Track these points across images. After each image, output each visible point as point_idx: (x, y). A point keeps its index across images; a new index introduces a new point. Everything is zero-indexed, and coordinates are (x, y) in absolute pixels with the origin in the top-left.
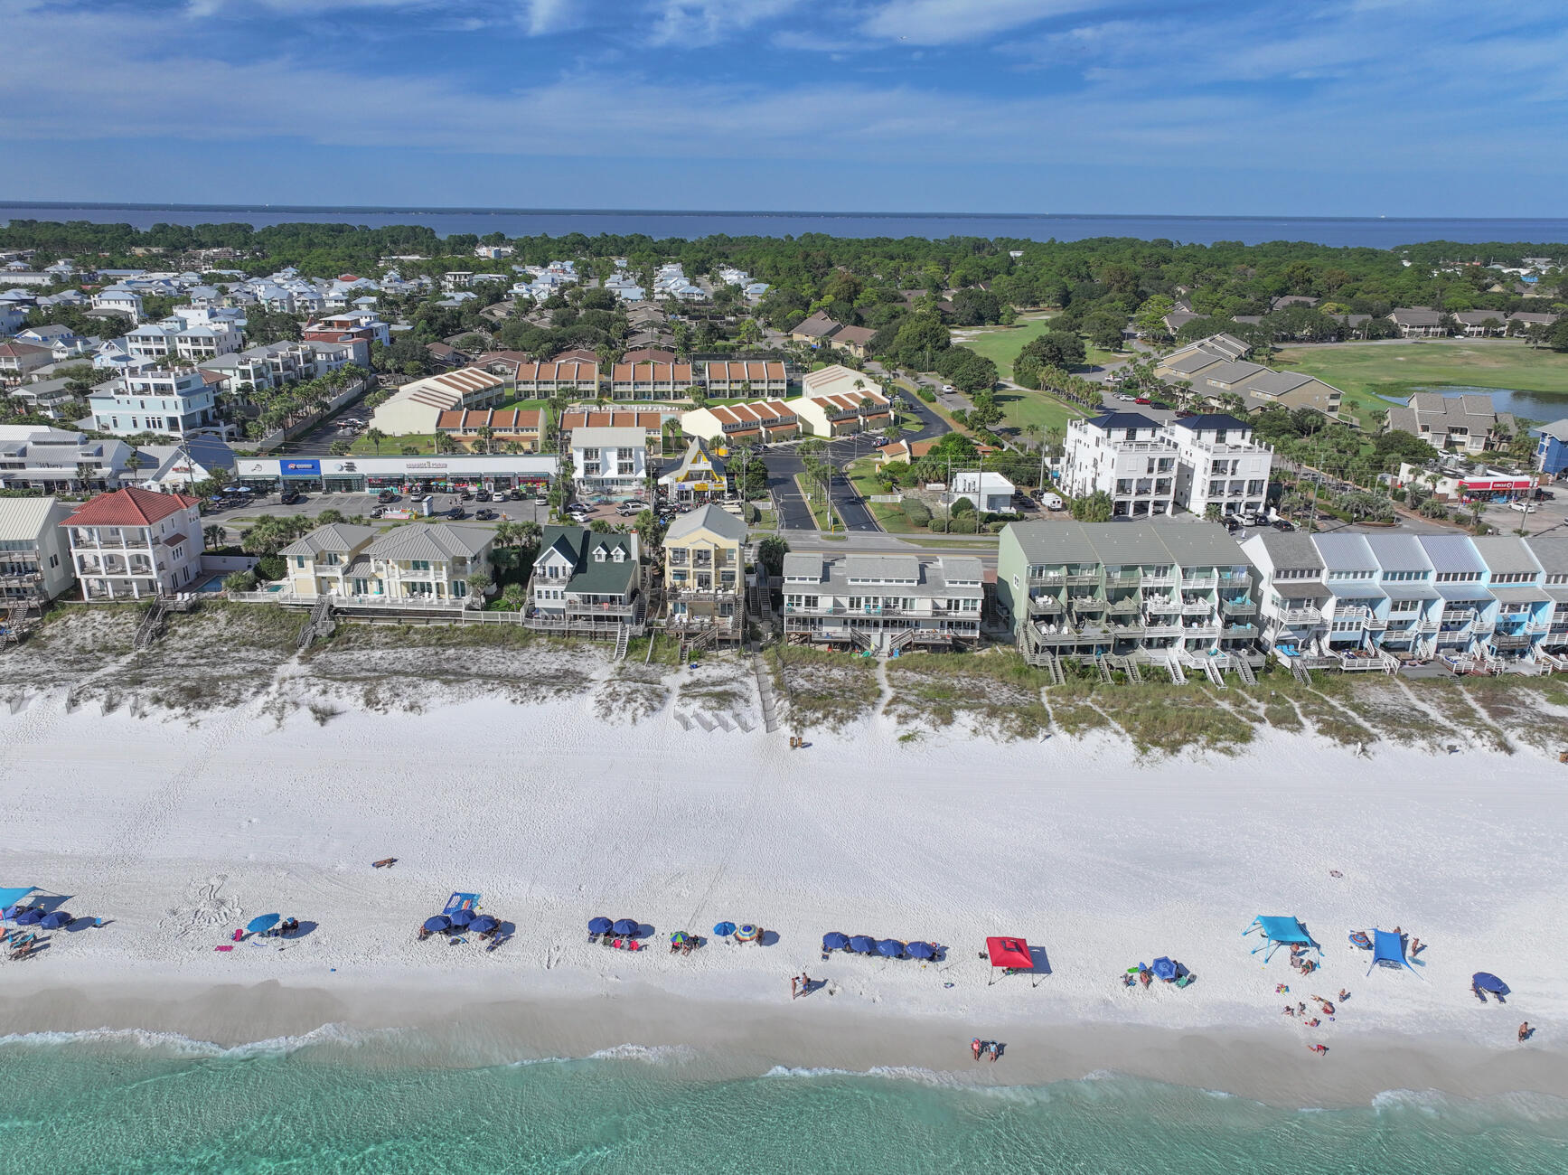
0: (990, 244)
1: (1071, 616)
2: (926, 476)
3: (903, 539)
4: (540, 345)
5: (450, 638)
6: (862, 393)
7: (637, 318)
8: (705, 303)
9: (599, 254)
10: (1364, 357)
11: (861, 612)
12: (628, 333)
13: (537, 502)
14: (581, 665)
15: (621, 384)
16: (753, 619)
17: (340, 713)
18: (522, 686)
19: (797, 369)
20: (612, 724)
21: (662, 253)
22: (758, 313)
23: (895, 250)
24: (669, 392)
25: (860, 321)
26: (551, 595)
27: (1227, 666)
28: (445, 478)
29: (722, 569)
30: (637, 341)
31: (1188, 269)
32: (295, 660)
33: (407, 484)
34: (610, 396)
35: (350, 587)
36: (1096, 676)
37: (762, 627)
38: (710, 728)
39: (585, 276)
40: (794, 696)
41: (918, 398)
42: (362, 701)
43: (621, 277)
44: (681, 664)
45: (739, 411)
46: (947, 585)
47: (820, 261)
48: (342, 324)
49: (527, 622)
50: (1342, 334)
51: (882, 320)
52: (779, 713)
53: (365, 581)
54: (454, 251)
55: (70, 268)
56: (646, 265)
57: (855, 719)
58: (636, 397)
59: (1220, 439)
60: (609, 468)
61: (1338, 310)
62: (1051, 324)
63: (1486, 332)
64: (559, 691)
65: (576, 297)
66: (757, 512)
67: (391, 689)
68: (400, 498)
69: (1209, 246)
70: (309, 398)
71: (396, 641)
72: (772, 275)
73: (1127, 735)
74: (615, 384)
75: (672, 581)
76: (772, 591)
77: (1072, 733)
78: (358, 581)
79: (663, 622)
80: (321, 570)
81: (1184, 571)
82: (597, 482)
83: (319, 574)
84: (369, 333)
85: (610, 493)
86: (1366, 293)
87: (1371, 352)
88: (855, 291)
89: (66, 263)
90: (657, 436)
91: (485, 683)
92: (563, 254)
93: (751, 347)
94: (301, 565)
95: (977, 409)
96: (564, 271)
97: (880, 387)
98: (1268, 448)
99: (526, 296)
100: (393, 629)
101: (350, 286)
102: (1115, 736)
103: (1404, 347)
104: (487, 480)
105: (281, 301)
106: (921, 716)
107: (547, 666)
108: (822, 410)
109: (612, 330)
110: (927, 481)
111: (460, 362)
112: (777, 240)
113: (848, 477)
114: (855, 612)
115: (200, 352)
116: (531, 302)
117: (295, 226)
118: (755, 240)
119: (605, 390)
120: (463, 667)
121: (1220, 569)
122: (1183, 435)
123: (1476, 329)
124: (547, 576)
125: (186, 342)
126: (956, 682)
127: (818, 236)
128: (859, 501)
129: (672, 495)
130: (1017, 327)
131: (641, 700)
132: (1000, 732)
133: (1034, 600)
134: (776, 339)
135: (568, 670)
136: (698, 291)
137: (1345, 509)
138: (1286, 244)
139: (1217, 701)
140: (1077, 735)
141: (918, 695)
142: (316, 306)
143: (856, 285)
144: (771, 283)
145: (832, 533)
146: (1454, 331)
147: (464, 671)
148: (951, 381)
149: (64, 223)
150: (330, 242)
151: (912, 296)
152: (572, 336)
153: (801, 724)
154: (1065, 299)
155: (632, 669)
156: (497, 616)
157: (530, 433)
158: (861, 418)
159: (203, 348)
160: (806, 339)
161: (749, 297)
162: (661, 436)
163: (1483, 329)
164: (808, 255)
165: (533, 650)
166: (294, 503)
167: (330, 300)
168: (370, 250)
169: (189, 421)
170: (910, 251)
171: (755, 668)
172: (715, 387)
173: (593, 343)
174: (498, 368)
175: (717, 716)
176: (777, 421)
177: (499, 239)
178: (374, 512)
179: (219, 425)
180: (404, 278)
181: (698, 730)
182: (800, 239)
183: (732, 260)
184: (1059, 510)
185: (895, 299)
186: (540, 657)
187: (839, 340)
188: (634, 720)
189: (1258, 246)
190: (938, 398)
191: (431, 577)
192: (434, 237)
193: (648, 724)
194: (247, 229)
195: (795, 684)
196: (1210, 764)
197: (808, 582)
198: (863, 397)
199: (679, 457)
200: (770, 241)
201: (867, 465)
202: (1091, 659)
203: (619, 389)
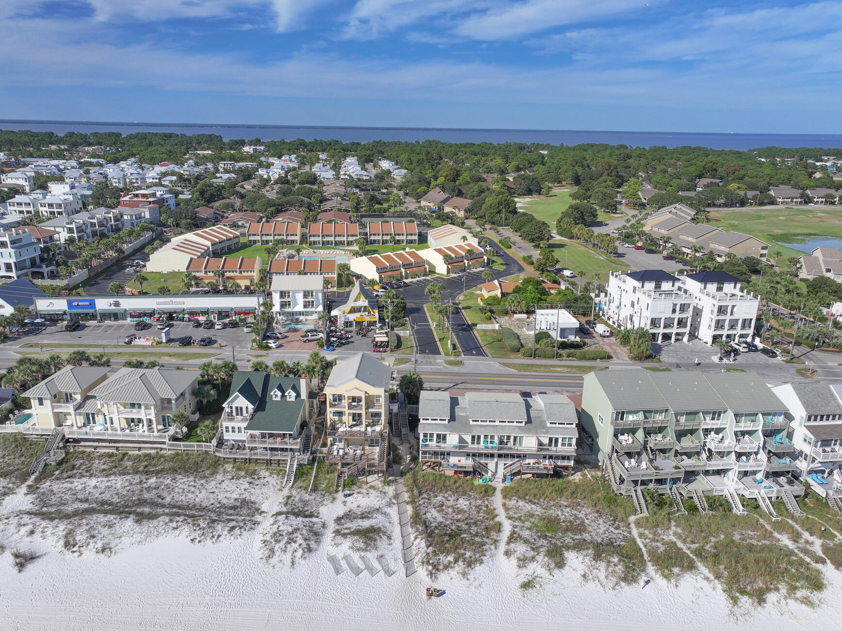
0: (528, 147)
1: (646, 450)
2: (513, 308)
3: (503, 364)
4: (267, 208)
5: (155, 465)
6: (466, 245)
7: (328, 191)
8: (369, 181)
9: (312, 151)
10: (760, 217)
11: (481, 447)
12: (323, 200)
13: (246, 330)
14: (256, 494)
15: (314, 236)
16: (396, 441)
17: (39, 557)
18: (202, 525)
19: (424, 224)
20: (274, 566)
21: (346, 151)
22: (400, 188)
23: (476, 150)
24: (344, 241)
25: (460, 194)
26: (237, 430)
27: (774, 495)
28: (183, 311)
29: (371, 410)
30: (327, 205)
31: (643, 162)
32: (23, 489)
33: (157, 316)
34: (307, 243)
35: (81, 420)
36: (671, 505)
37: (403, 449)
38: (357, 572)
39: (302, 163)
40: (429, 532)
41: (500, 245)
42: (62, 542)
43: (322, 165)
44: (337, 492)
45: (387, 258)
46: (549, 425)
47: (435, 156)
48: (144, 196)
49: (218, 451)
50: (743, 203)
51: (475, 193)
52: (417, 554)
53: (93, 414)
54: (231, 149)
55: (6, 157)
56: (337, 158)
57: (481, 562)
58: (323, 244)
59: (720, 289)
60: (297, 304)
61: (739, 188)
62: (574, 196)
63: (826, 202)
64: (233, 528)
65: (294, 177)
66: (399, 338)
67: (88, 531)
68: (151, 325)
69: (647, 148)
70: (108, 247)
71: (111, 469)
72: (409, 165)
73: (716, 581)
74: (310, 236)
75: (333, 417)
76: (410, 415)
77: (667, 577)
78: (88, 414)
79: (325, 450)
80: (58, 407)
81: (736, 415)
82: (289, 313)
83: (55, 410)
84: (161, 202)
85: (297, 322)
86: (751, 178)
87: (763, 214)
88: (457, 175)
89: (5, 154)
90: (333, 276)
91: (171, 521)
92: (291, 151)
93: (396, 209)
94: (41, 403)
95: (541, 257)
96: (291, 161)
97: (477, 240)
98: (756, 297)
99: (265, 176)
100: (111, 455)
101: (163, 169)
102: (706, 583)
103: (781, 210)
104: (213, 312)
105: (119, 179)
106: (537, 557)
107: (228, 495)
108: (441, 257)
109: (312, 199)
110: (514, 313)
111: (216, 219)
112: (411, 144)
113: (460, 306)
114: (476, 446)
115: (54, 213)
116: (268, 180)
117: (145, 134)
118: (398, 144)
119: (304, 238)
120: (159, 497)
121: (763, 414)
122: (693, 286)
123: (820, 200)
124: (234, 414)
125: (45, 206)
126: (559, 513)
127: (434, 141)
128: (469, 328)
129: (340, 323)
130: (551, 196)
131: (300, 541)
132: (606, 577)
133: (617, 438)
134: (411, 205)
135: (244, 500)
136: (365, 173)
137: (808, 338)
138: (690, 148)
139: (776, 534)
140: (673, 581)
141: (530, 529)
142: (139, 182)
143: (458, 171)
144: (408, 169)
145: (452, 358)
146: (807, 200)
147: (160, 500)
148: (519, 234)
149: (17, 131)
150: (162, 143)
151: (489, 177)
152: (287, 203)
153: (435, 569)
154: (577, 181)
155: (297, 499)
156: (193, 446)
157: (249, 274)
158: (466, 261)
159: (55, 210)
160: (429, 204)
161: (395, 177)
162: (336, 276)
163: (824, 200)
164: (429, 153)
165: (219, 477)
166: (74, 330)
167: (149, 178)
168: (183, 148)
169: (19, 266)
170: (483, 151)
171: (396, 496)
172: (373, 238)
173: (299, 206)
174: (240, 223)
175: (362, 558)
176: (412, 264)
177: (258, 142)
178: (127, 340)
179: (42, 267)
180: (197, 164)
181: (348, 573)
182: (424, 143)
183: (385, 155)
184: (608, 337)
185: (480, 179)
186: (224, 485)
187: (449, 206)
188: (293, 563)
189: (674, 149)
190: (513, 246)
191: (142, 414)
192: (221, 140)
193: (304, 566)
194: (118, 135)
195: (429, 515)
196: (796, 617)
197: (438, 422)
198: (468, 248)
199: (348, 290)
200: (407, 144)
201: (472, 297)
202: (665, 489)
203: (312, 239)
